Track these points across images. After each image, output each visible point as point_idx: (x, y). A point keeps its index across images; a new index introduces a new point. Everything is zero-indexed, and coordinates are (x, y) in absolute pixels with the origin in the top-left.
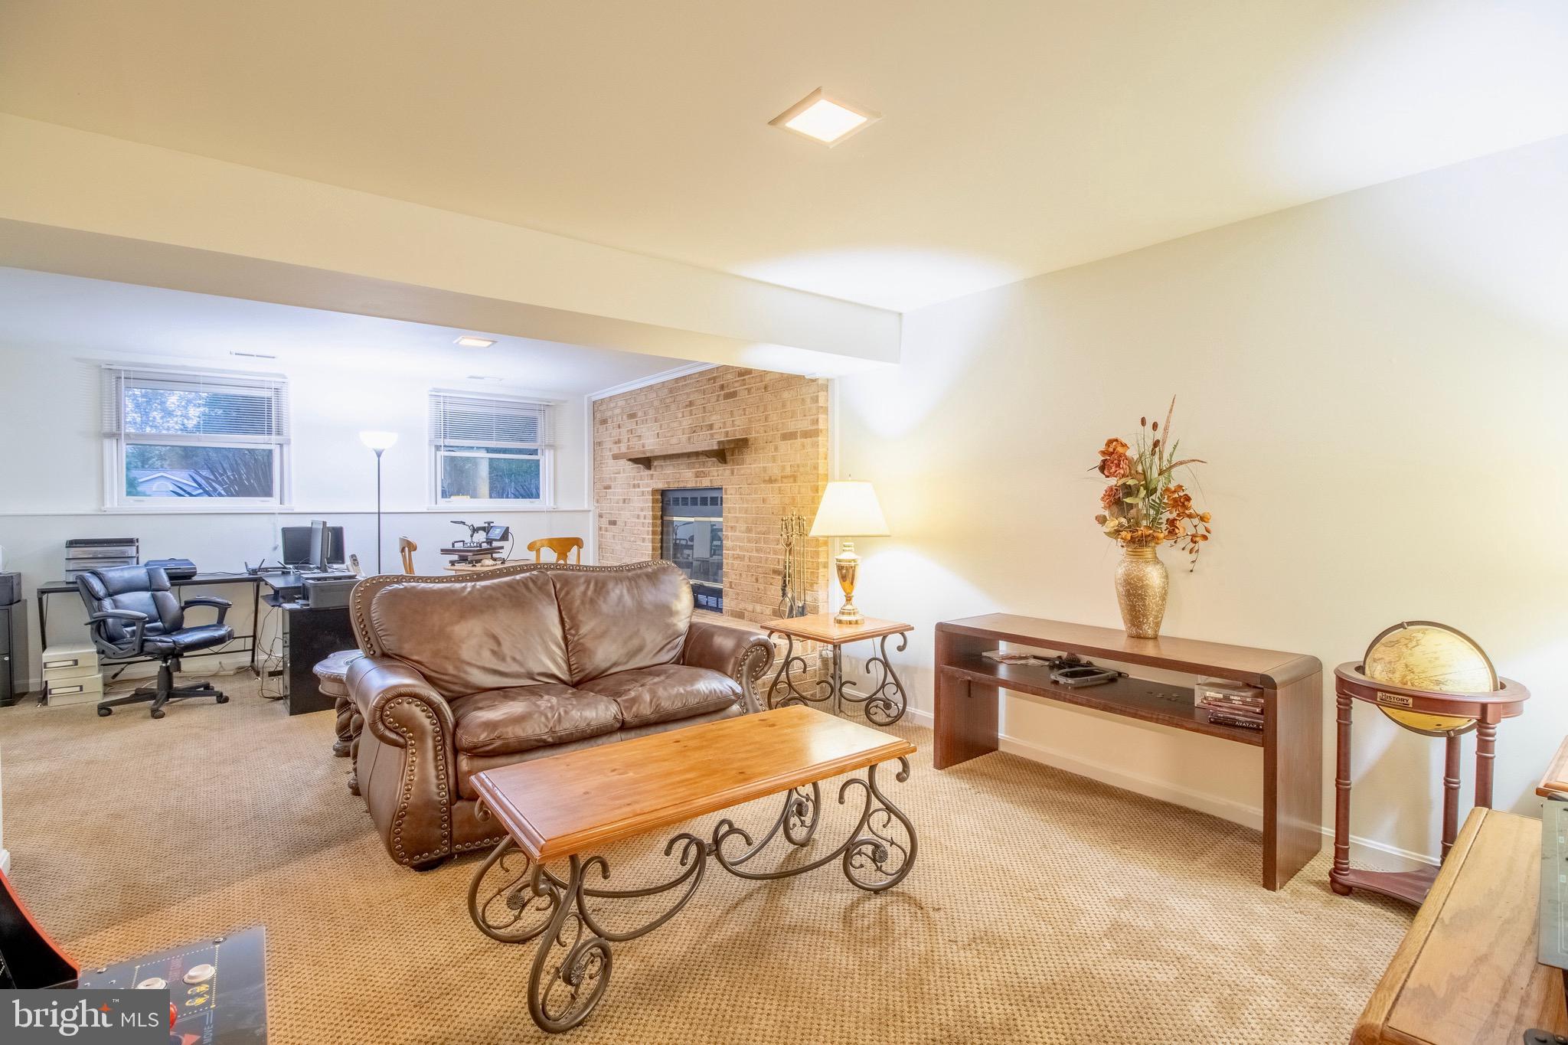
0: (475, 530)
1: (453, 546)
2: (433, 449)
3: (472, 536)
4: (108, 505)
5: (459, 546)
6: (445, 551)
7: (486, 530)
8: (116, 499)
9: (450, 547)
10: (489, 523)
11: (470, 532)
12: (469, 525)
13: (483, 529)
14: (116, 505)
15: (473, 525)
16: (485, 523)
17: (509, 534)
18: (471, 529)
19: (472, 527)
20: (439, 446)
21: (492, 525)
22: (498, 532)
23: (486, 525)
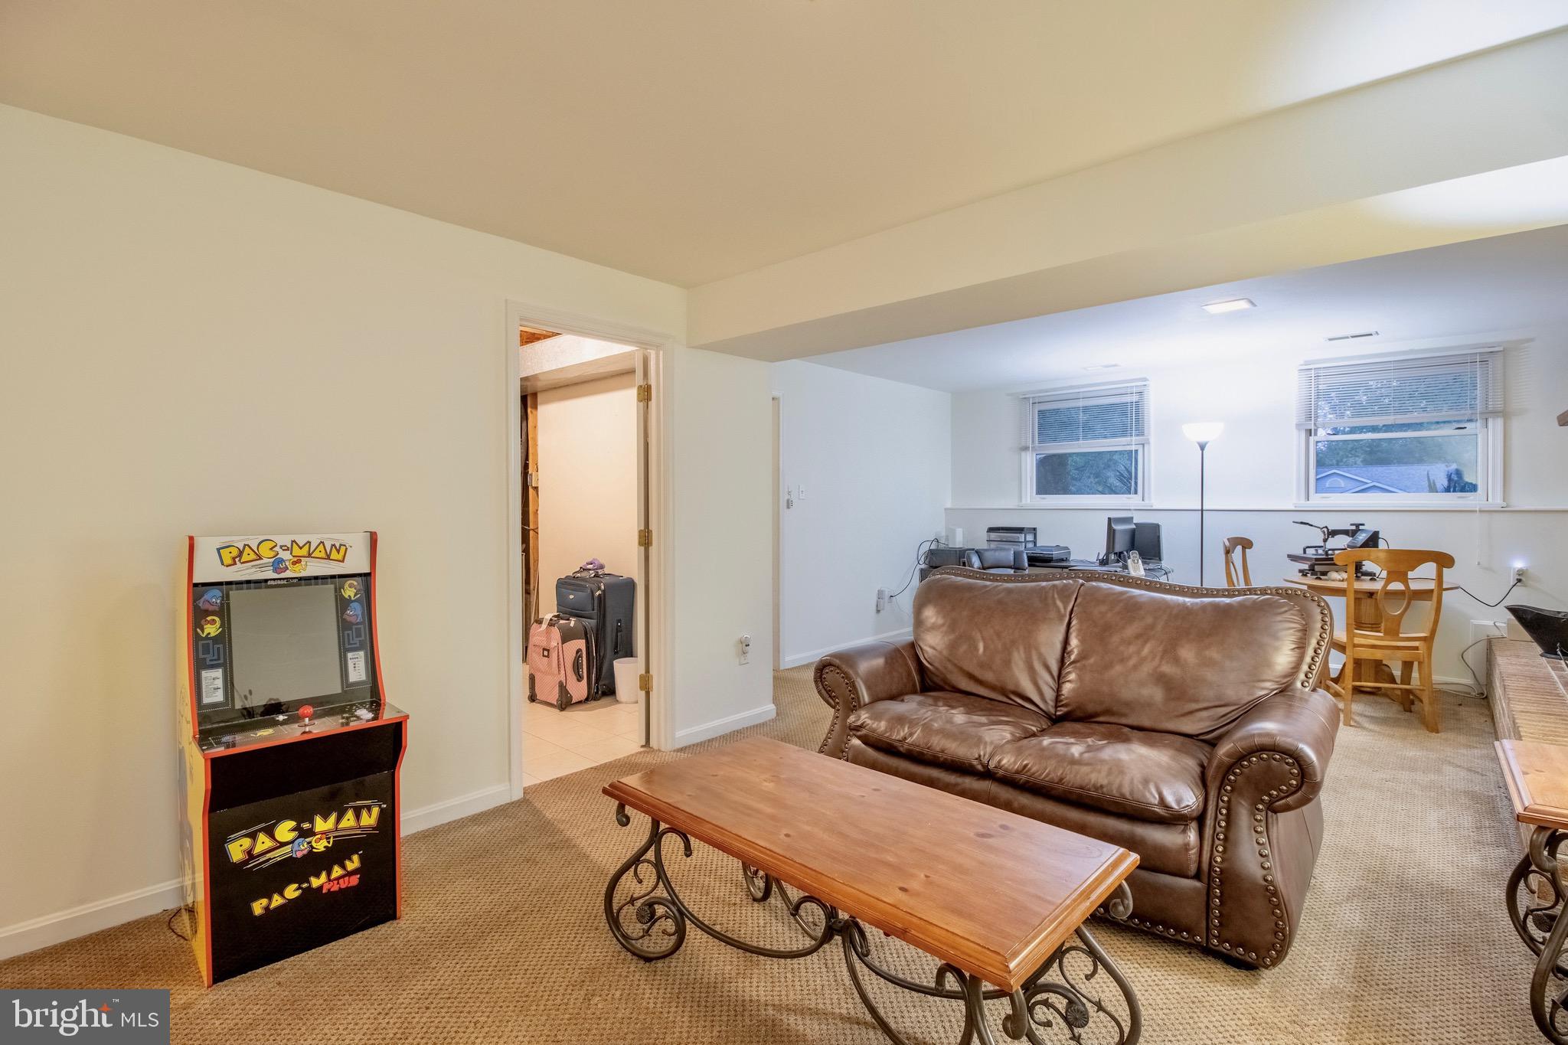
0: (1333, 533)
1: (1305, 552)
2: (1303, 435)
3: (1325, 541)
4: (1024, 502)
5: (1311, 552)
6: (1293, 558)
7: (1352, 533)
8: (1030, 496)
9: (1300, 553)
10: (1358, 526)
11: (1322, 536)
12: (1321, 527)
13: (1346, 532)
14: (1029, 501)
15: (1326, 527)
16: (1352, 525)
17: (1380, 540)
18: (1324, 532)
19: (1325, 530)
20: (1311, 430)
21: (1361, 527)
22: (1362, 537)
23: (1354, 528)
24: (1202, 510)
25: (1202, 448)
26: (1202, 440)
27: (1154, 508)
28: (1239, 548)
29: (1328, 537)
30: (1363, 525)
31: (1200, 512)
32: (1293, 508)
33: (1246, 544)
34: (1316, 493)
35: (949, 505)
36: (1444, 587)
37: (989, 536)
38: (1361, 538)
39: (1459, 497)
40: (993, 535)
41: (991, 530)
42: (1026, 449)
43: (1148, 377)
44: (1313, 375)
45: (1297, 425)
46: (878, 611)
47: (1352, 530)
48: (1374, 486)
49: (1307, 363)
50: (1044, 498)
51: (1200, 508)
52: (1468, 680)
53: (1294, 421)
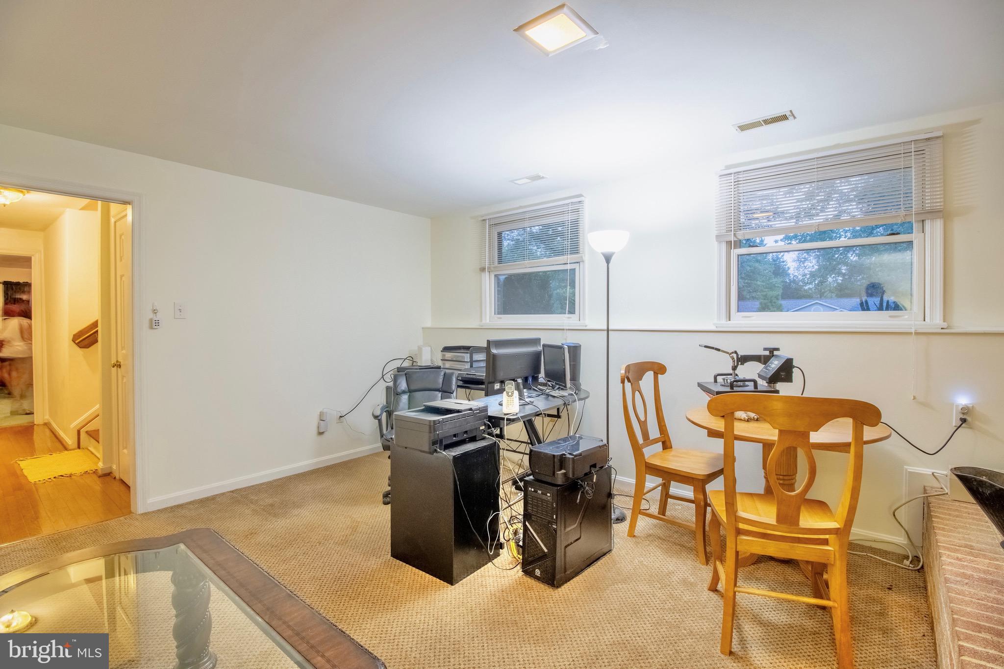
0: (744, 360)
1: (714, 381)
2: (724, 246)
3: (734, 369)
4: (484, 322)
6: (704, 388)
7: (763, 360)
8: (490, 316)
9: (710, 382)
10: (772, 351)
11: (731, 364)
12: (730, 352)
13: (757, 358)
14: (488, 321)
15: (736, 352)
16: (765, 349)
17: (794, 370)
18: (733, 359)
19: (735, 356)
20: (731, 241)
21: (775, 353)
22: (775, 364)
23: (767, 353)
24: (608, 330)
25: (608, 259)
26: (608, 250)
27: (588, 328)
28: (649, 376)
29: (738, 364)
30: (777, 349)
31: (606, 332)
32: (713, 328)
33: (659, 369)
34: (738, 311)
35: (429, 324)
36: (865, 439)
37: (444, 355)
38: (773, 366)
39: (890, 317)
40: (449, 355)
41: (447, 349)
42: (483, 270)
43: (583, 194)
44: (733, 181)
45: (716, 236)
46: (321, 433)
47: (764, 356)
48: (817, 303)
49: (728, 167)
50: (501, 318)
51: (606, 328)
52: (900, 539)
53: (715, 233)
